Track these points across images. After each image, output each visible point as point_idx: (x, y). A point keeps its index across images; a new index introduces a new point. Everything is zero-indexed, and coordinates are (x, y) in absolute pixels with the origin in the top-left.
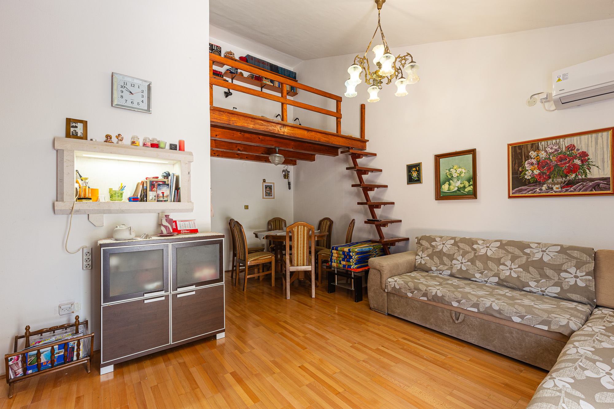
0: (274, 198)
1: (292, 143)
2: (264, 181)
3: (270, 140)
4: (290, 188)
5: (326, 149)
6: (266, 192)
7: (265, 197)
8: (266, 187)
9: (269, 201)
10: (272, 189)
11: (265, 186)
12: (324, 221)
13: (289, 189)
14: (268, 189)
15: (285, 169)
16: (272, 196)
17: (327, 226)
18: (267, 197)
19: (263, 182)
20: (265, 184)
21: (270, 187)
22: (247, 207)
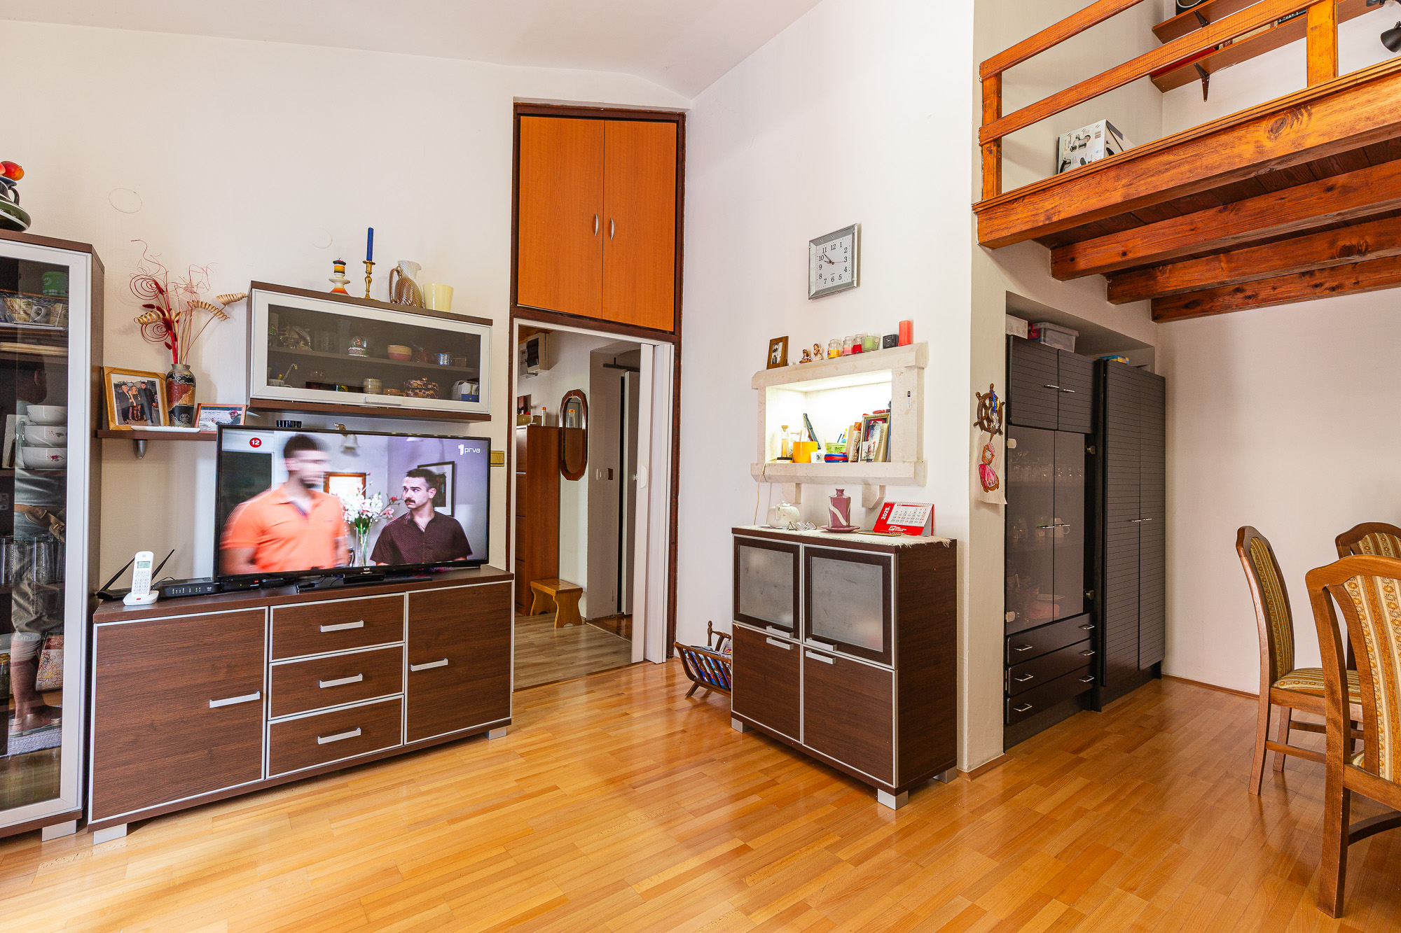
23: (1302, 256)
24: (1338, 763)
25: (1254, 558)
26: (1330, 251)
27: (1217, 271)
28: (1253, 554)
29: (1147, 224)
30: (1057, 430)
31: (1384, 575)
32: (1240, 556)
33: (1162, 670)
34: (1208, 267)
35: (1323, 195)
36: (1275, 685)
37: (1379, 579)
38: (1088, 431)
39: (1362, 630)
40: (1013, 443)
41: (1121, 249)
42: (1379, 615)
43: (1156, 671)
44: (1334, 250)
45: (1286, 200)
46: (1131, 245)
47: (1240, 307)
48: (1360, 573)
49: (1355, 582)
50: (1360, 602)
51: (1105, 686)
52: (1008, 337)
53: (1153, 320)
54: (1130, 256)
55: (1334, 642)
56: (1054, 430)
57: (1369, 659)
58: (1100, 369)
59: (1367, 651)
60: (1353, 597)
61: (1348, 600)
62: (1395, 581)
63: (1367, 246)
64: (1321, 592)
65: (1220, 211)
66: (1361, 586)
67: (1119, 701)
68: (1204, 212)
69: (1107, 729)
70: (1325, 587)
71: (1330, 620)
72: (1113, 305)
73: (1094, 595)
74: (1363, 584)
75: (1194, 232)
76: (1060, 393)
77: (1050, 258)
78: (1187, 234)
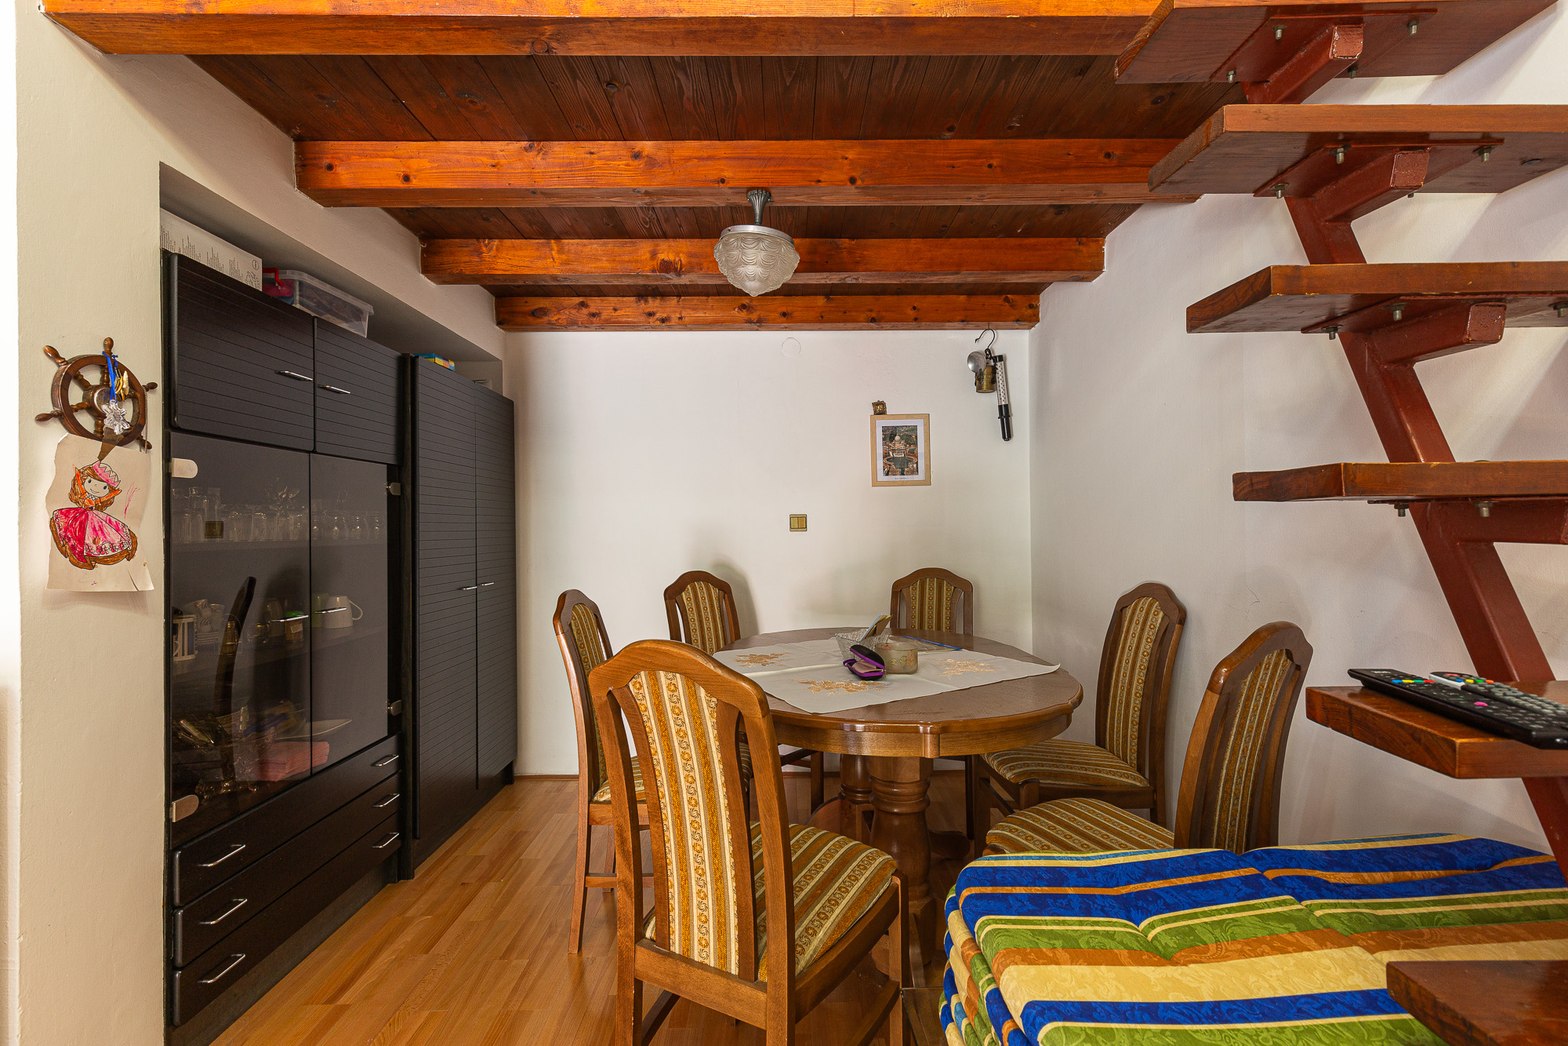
0: (927, 482)
1: (851, 155)
2: (880, 409)
3: (700, 159)
4: (1007, 434)
5: (1108, 155)
6: (886, 455)
7: (881, 477)
8: (890, 434)
9: (904, 495)
10: (916, 444)
11: (885, 429)
12: (1136, 605)
13: (1004, 437)
14: (899, 444)
15: (982, 347)
16: (915, 471)
17: (1150, 634)
18: (891, 478)
19: (876, 413)
20: (882, 422)
21: (910, 436)
22: (799, 523)
23: (628, 262)
24: (629, 944)
25: (575, 633)
26: (652, 263)
27: (548, 260)
28: (574, 627)
29: (436, 140)
30: (314, 452)
31: (668, 669)
32: (557, 634)
33: (515, 772)
34: (537, 254)
35: (631, 162)
36: (595, 798)
37: (662, 673)
38: (391, 460)
39: (650, 747)
40: (186, 468)
41: (402, 170)
42: (665, 725)
43: (509, 776)
44: (655, 263)
45: (595, 156)
46: (415, 167)
47: (585, 326)
48: (644, 668)
49: (639, 680)
50: (646, 708)
51: (419, 839)
52: (166, 256)
53: (497, 325)
54: (415, 183)
55: (622, 770)
56: (309, 452)
57: (657, 787)
58: (407, 370)
59: (655, 776)
60: (638, 702)
61: (633, 707)
62: (678, 675)
63: (681, 264)
64: (606, 698)
65: (526, 149)
66: (645, 686)
67: (448, 844)
68: (508, 145)
69: (410, 913)
70: (610, 691)
71: (616, 738)
72: (432, 284)
73: (403, 706)
74: (647, 683)
75: (495, 170)
76: (318, 391)
77: (294, 156)
78: (487, 170)
